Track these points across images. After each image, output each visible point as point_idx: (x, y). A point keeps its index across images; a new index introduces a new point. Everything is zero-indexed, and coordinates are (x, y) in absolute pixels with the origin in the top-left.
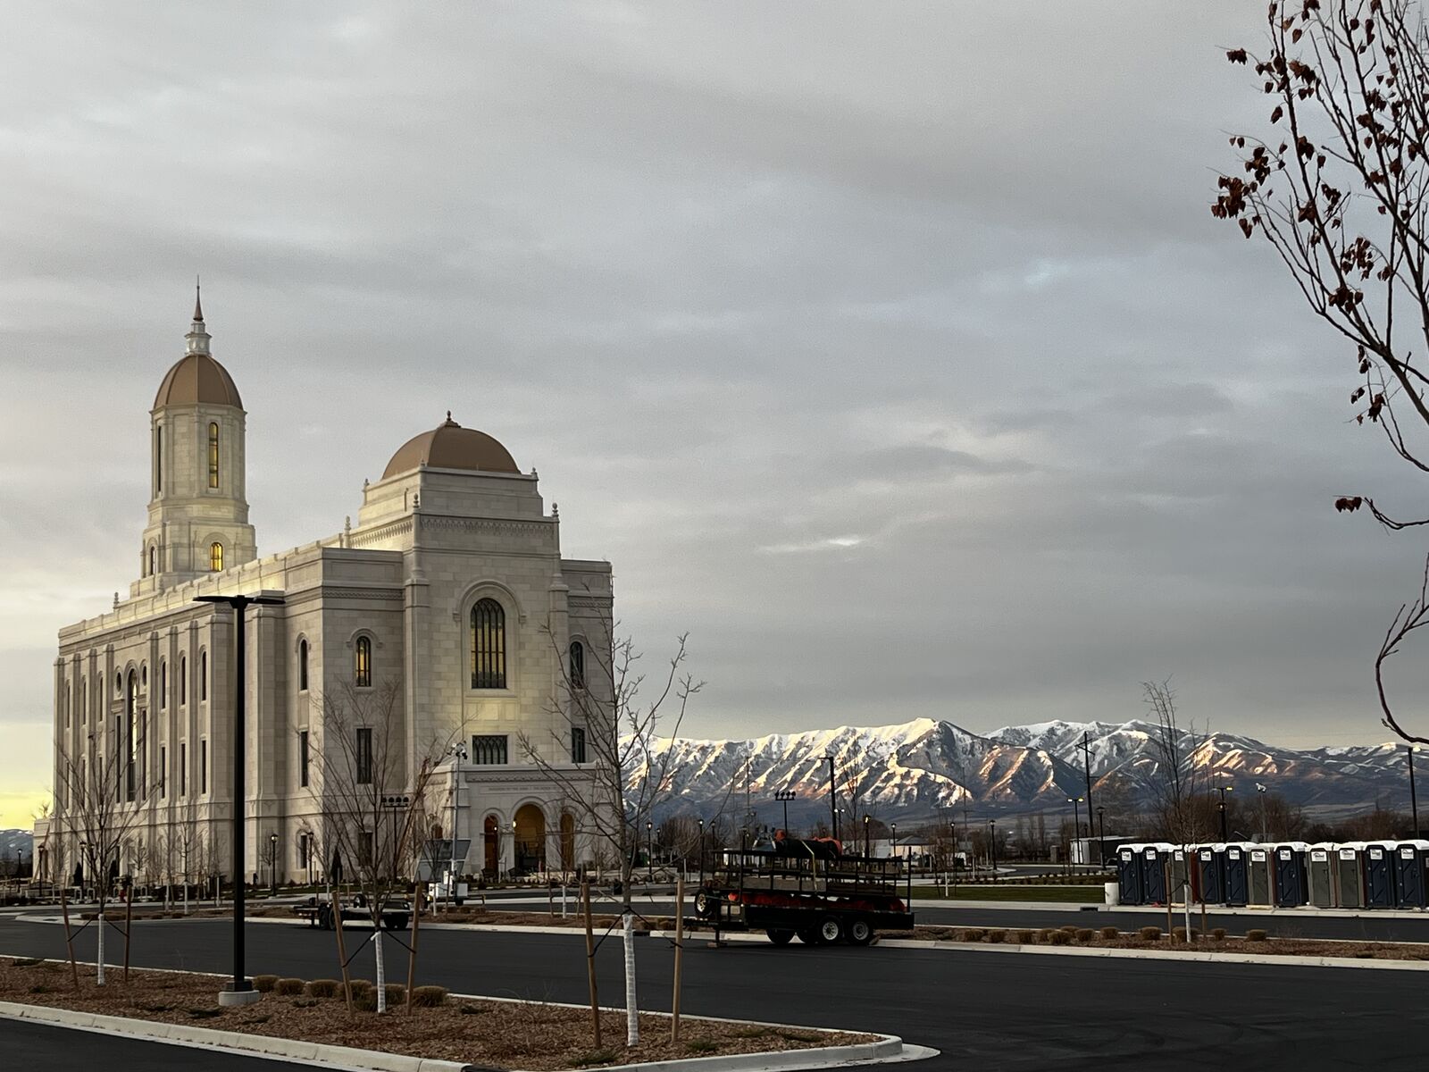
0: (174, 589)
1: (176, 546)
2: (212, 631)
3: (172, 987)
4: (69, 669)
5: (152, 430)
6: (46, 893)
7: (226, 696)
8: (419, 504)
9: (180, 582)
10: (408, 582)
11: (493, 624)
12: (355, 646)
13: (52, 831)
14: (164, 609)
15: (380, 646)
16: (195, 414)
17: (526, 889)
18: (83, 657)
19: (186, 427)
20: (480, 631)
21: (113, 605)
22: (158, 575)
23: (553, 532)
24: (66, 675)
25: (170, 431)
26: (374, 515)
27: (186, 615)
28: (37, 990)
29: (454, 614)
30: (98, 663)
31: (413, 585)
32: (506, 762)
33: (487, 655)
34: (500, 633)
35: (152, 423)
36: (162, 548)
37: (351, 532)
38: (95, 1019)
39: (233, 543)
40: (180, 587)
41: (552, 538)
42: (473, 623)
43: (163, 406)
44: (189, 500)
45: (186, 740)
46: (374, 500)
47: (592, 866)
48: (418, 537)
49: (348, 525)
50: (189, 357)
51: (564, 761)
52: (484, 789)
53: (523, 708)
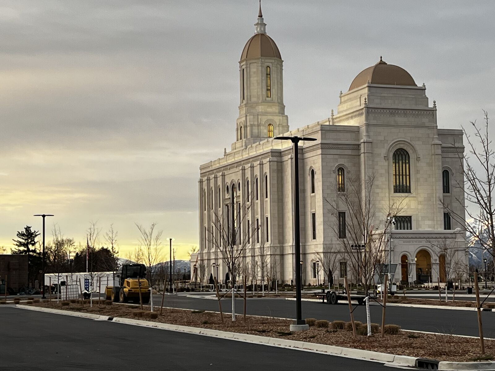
0: (251, 146)
1: (252, 126)
2: (270, 165)
3: (266, 323)
4: (205, 183)
5: (240, 71)
6: (198, 287)
7: (276, 196)
8: (367, 102)
9: (254, 143)
10: (362, 141)
11: (404, 161)
12: (337, 172)
13: (199, 259)
14: (247, 156)
15: (349, 172)
16: (259, 62)
17: (423, 290)
18: (211, 178)
19: (256, 69)
20: (397, 165)
21: (224, 154)
22: (244, 140)
23: (433, 115)
24: (204, 187)
25: (248, 71)
26: (345, 108)
27: (258, 158)
28: (205, 323)
29: (384, 156)
30: (218, 182)
31: (364, 142)
32: (411, 229)
33: (401, 177)
34: (407, 165)
35: (240, 68)
36: (246, 127)
37: (334, 117)
38: (234, 335)
39: (278, 124)
40: (254, 145)
41: (433, 118)
42: (394, 161)
43: (245, 59)
44: (257, 104)
45: (259, 217)
46: (345, 101)
47: (456, 280)
48: (367, 119)
49: (332, 113)
50: (257, 35)
51: (440, 229)
52: (401, 242)
53: (420, 203)
